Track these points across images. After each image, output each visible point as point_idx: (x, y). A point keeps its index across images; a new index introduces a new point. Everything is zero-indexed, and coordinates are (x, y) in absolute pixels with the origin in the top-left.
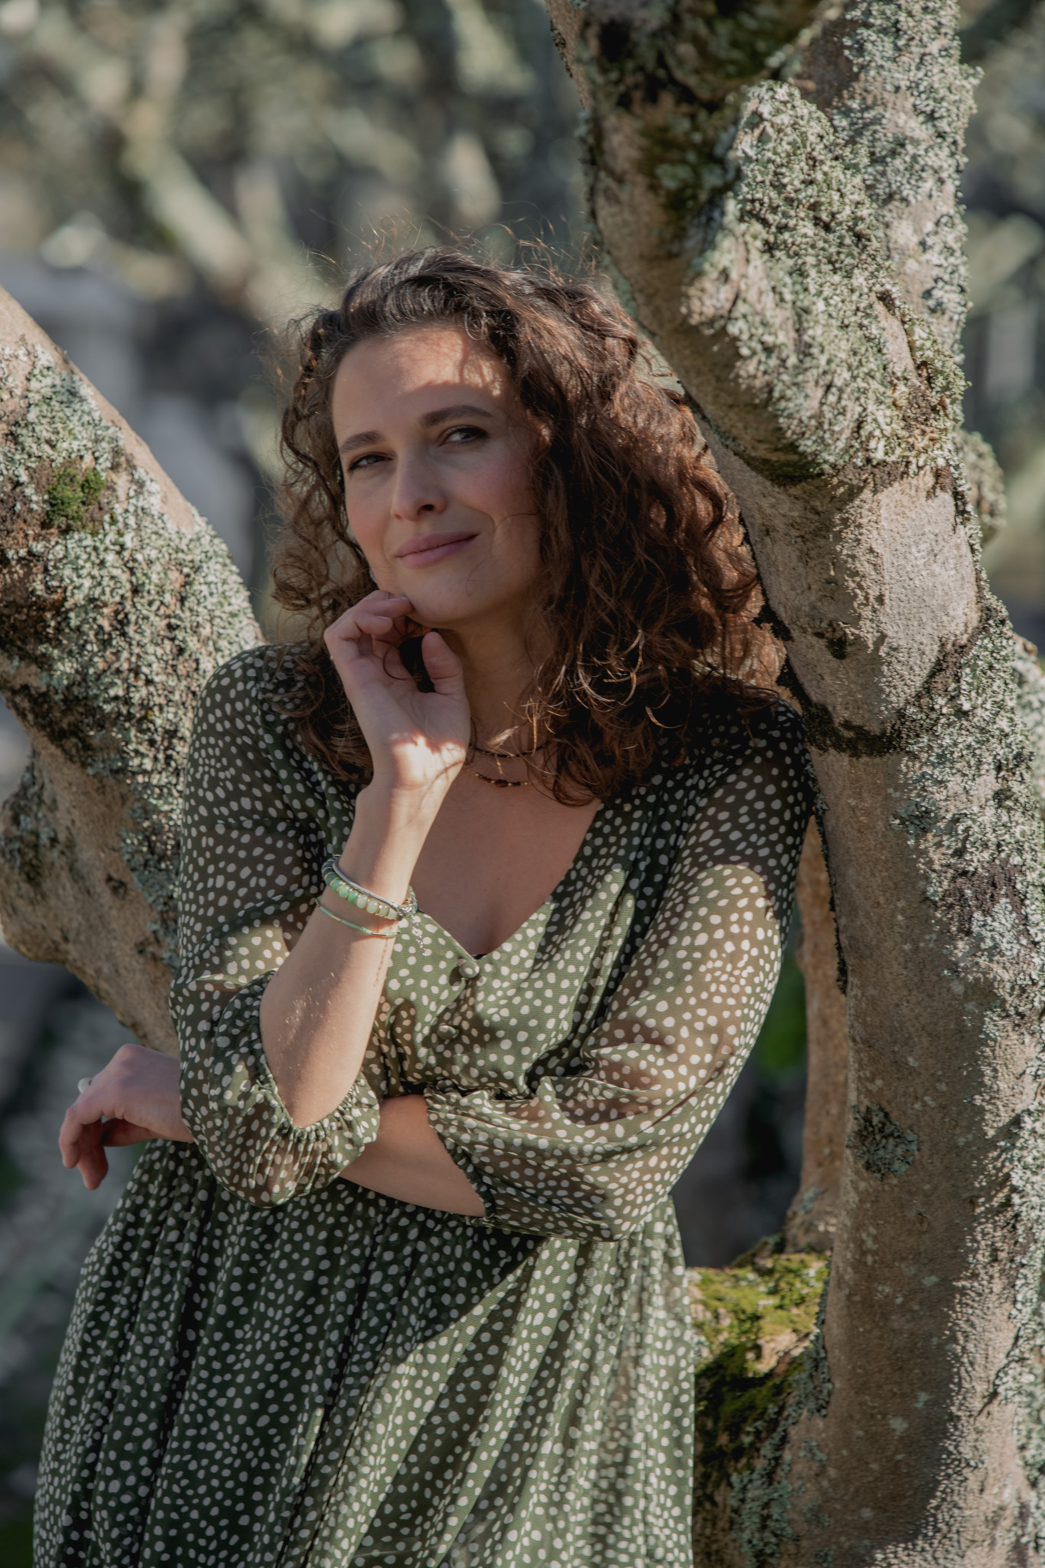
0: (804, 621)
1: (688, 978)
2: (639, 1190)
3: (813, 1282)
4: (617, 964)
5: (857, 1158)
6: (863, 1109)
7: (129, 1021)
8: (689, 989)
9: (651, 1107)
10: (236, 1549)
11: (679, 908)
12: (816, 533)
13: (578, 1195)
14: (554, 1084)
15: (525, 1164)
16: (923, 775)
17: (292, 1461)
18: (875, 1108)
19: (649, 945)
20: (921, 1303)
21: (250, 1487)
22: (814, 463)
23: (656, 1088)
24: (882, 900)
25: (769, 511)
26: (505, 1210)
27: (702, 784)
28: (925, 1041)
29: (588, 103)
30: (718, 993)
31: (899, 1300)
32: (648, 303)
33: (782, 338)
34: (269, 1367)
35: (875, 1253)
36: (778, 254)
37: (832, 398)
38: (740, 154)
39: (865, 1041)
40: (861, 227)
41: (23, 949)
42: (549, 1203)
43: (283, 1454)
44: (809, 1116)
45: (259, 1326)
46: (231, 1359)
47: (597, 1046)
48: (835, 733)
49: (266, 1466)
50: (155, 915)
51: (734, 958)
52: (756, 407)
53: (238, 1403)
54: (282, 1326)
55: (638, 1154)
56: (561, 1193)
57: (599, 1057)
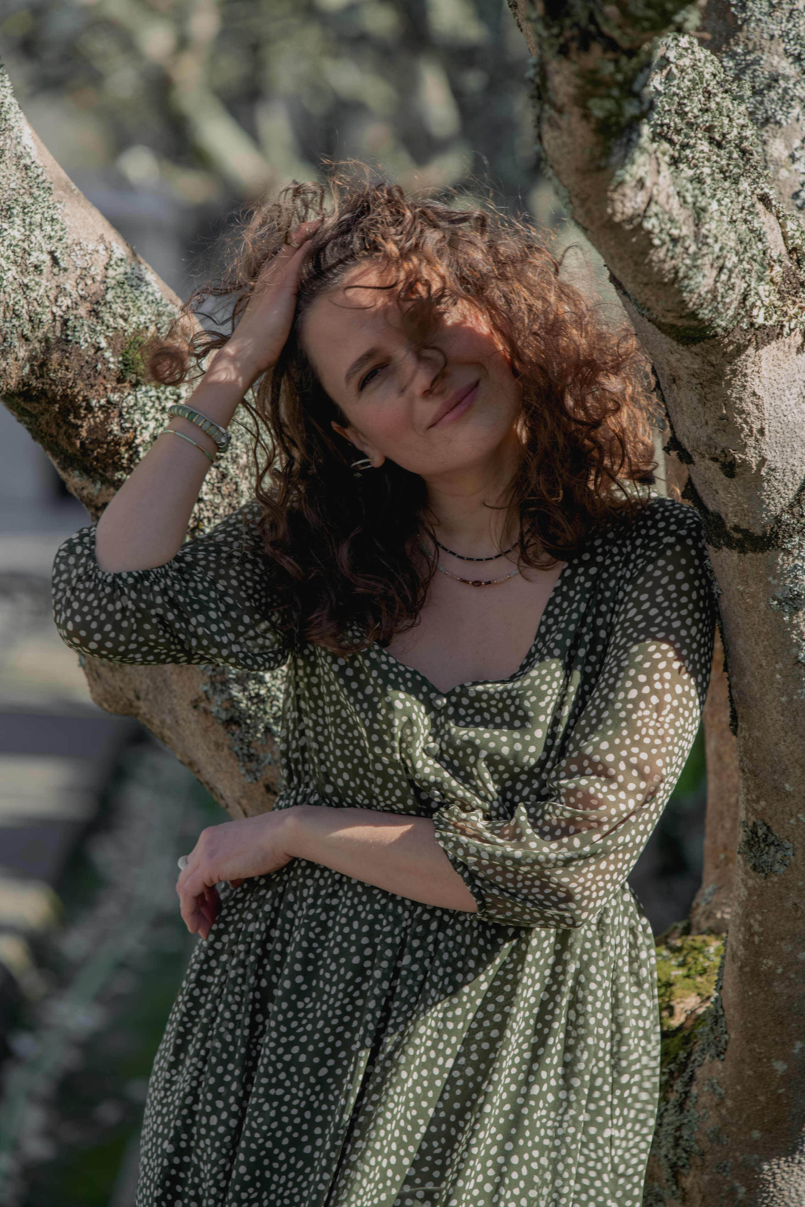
0: (702, 448)
1: (624, 724)
2: (594, 888)
3: (712, 957)
4: (572, 715)
5: (746, 861)
6: (750, 824)
7: (186, 760)
8: (625, 733)
9: (600, 824)
10: (300, 1172)
11: (615, 670)
12: (711, 381)
13: (547, 891)
14: (527, 808)
15: (506, 870)
16: (795, 567)
17: (343, 1101)
18: (760, 823)
19: (594, 700)
20: (796, 973)
21: (312, 1124)
22: (710, 327)
23: (603, 808)
24: (764, 663)
25: (675, 364)
26: (493, 906)
27: (628, 575)
28: (798, 772)
29: (535, 51)
30: (647, 735)
31: (780, 971)
32: (582, 205)
33: (685, 231)
34: (327, 1030)
35: (760, 935)
36: (681, 166)
37: (724, 277)
38: (652, 89)
39: (752, 772)
40: (745, 144)
41: (106, 706)
42: (525, 899)
43: (337, 1098)
44: (708, 829)
45: (319, 998)
46: (294, 1024)
47: (557, 778)
48: (727, 534)
49: (324, 1107)
50: (206, 679)
51: (658, 708)
52: (665, 284)
53: (303, 1058)
54: (337, 999)
55: (592, 860)
56: (535, 890)
57: (560, 786)
